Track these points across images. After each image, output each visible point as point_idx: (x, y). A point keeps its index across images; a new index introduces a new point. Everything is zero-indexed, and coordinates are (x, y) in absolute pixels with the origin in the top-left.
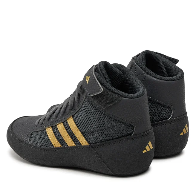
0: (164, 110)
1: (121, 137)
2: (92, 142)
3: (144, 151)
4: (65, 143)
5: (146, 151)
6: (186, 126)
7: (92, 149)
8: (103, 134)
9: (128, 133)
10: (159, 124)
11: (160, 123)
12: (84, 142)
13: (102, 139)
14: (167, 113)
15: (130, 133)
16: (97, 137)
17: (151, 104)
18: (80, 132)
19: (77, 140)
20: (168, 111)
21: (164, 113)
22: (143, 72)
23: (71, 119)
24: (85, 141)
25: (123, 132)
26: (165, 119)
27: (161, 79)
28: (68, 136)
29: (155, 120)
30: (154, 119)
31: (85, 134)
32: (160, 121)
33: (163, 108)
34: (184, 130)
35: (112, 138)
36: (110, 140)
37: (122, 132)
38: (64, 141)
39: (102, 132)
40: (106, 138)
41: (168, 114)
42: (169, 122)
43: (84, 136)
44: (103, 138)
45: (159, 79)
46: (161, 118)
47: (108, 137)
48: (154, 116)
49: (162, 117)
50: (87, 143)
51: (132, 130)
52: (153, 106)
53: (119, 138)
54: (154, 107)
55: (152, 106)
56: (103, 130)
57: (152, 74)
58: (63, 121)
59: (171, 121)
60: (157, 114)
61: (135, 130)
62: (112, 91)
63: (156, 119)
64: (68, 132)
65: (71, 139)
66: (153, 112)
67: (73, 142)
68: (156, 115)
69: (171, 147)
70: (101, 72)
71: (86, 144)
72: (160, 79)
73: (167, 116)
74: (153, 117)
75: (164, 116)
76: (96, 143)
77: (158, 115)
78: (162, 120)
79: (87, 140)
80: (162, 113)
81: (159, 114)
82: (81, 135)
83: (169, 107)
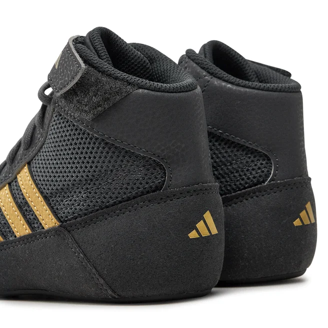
0: (253, 161)
1: (134, 197)
2: (67, 217)
3: (193, 235)
4: (10, 232)
5: (197, 236)
6: (308, 206)
7: (66, 233)
8: (90, 193)
9: (151, 187)
10: (243, 195)
11: (245, 193)
12: (48, 220)
13: (89, 205)
14: (259, 168)
15: (156, 187)
16: (77, 202)
17: (223, 148)
18: (40, 196)
19: (36, 218)
20: (262, 164)
21: (253, 169)
22: (203, 73)
23: (26, 169)
24: (51, 216)
25: (138, 185)
26: (256, 185)
27: (244, 86)
28: (17, 213)
29: (233, 189)
30: (230, 185)
31: (53, 199)
32: (245, 188)
33: (250, 158)
34: (303, 214)
35: (111, 202)
36: (107, 207)
37: (135, 184)
38: (9, 227)
39: (89, 187)
40: (97, 202)
41: (263, 172)
42: (265, 190)
43: (49, 205)
44: (91, 202)
45: (238, 85)
46: (246, 183)
47: (104, 200)
48: (229, 177)
49: (248, 179)
50: (56, 220)
51: (162, 177)
52: (226, 152)
53: (129, 199)
54: (229, 156)
55: (225, 155)
56: (91, 180)
57: (222, 75)
58: (9, 181)
59: (271, 187)
60: (237, 172)
61: (169, 177)
62: (109, 75)
63: (235, 185)
64: (17, 203)
65: (22, 218)
66: (228, 169)
67: (26, 226)
68: (235, 176)
69: (272, 254)
70: (90, 44)
71: (54, 224)
72: (240, 86)
73: (260, 176)
74: (227, 182)
75: (254, 177)
76: (76, 218)
77: (240, 175)
78: (248, 187)
79: (55, 213)
80: (248, 170)
81: (242, 171)
82: (43, 203)
83: (266, 156)
